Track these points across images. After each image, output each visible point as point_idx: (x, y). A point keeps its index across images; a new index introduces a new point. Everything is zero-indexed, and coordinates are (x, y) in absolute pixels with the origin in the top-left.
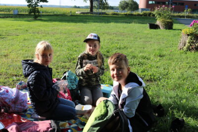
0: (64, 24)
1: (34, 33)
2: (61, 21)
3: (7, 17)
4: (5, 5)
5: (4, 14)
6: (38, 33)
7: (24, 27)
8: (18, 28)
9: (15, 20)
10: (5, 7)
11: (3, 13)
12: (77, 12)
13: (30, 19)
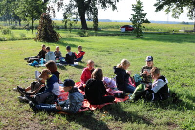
0: (161, 43)
1: (132, 51)
2: (160, 40)
3: (115, 35)
4: (116, 22)
5: (114, 32)
6: (135, 51)
7: (126, 45)
8: (122, 46)
9: (121, 38)
10: (115, 24)
11: (113, 30)
12: (180, 31)
13: (134, 37)
